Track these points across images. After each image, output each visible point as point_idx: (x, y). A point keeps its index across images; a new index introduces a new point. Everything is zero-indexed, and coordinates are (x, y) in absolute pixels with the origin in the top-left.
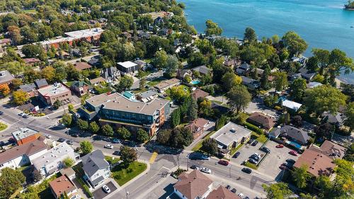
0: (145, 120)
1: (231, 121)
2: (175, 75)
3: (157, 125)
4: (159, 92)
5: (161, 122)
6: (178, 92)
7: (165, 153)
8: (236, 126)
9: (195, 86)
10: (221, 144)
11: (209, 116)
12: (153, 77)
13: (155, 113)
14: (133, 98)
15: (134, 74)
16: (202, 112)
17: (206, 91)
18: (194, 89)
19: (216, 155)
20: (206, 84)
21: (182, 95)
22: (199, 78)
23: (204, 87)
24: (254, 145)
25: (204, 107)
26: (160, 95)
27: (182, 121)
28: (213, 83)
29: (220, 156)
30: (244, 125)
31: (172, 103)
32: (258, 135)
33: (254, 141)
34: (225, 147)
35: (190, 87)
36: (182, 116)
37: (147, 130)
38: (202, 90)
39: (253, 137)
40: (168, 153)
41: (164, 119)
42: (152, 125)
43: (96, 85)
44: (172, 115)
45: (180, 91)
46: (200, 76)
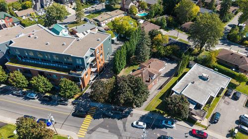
0: (73, 65)
1: (196, 61)
2: (119, 6)
3: (93, 70)
4: (99, 25)
5: (99, 65)
6: (122, 25)
7: (105, 116)
8: (206, 69)
9: (142, 18)
10: (192, 102)
11: (166, 56)
12: (94, 9)
13: (88, 53)
14: (64, 32)
15: (73, 7)
16: (155, 50)
17: (156, 23)
18: (142, 22)
19: (185, 120)
20: (155, 15)
21: (127, 27)
22: (146, 10)
23: (154, 20)
24: (235, 98)
25: (158, 43)
26: (101, 28)
27: (129, 64)
28: (163, 14)
29: (191, 121)
30: (213, 68)
31: (115, 38)
32: (237, 83)
33: (234, 91)
34: (198, 106)
35: (136, 19)
36: (129, 55)
37: (76, 80)
38: (151, 22)
39: (231, 86)
40: (109, 117)
41: (103, 60)
42: (85, 72)
43: (24, 18)
44: (114, 54)
45: (124, 24)
46: (147, 7)
